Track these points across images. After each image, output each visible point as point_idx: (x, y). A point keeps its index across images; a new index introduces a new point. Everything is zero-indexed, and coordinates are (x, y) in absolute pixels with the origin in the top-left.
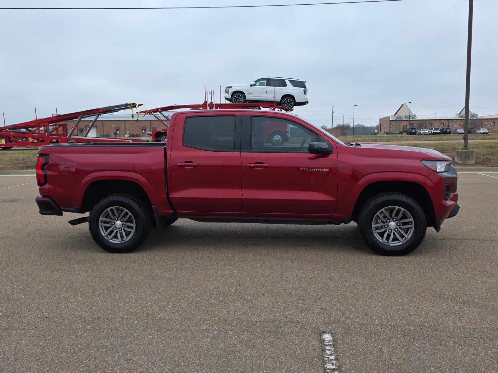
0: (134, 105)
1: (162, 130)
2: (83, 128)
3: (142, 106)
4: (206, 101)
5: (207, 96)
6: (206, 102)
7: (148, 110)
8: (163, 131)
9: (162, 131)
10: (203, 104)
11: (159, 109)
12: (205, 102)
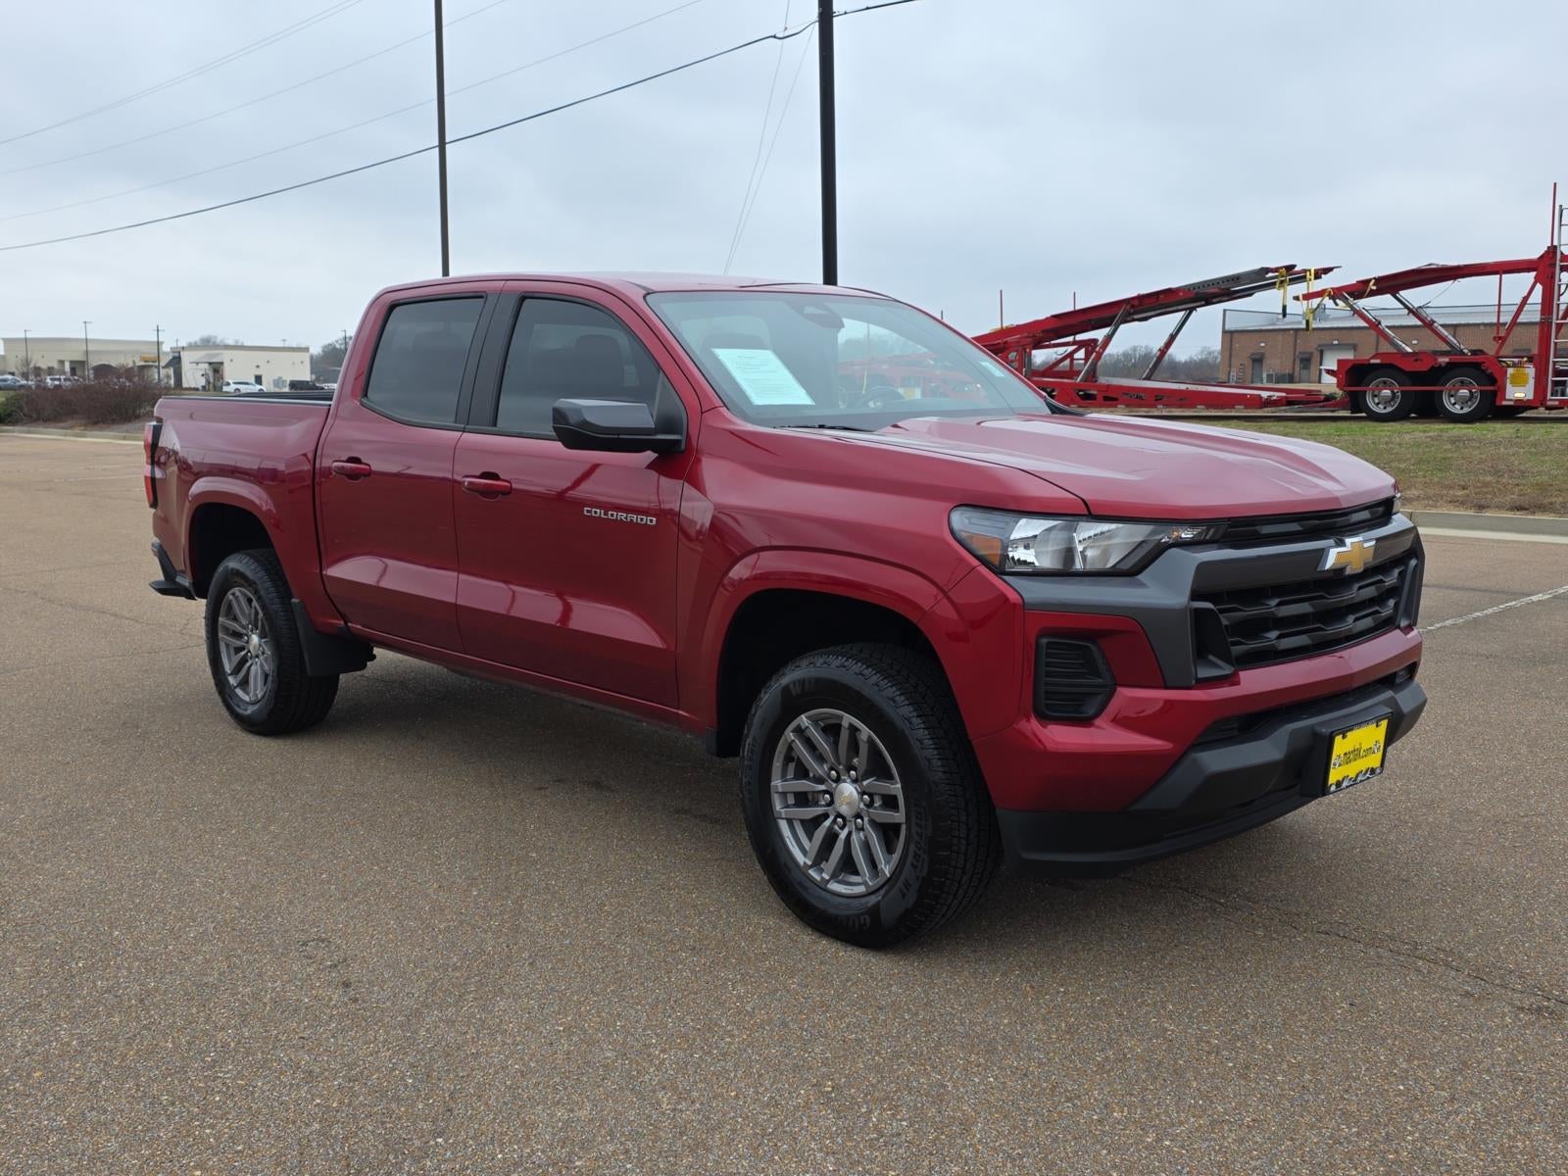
0: (1291, 274)
1: (1372, 358)
2: (1312, 354)
3: (1331, 273)
4: (1555, 243)
5: (1561, 225)
6: (1555, 247)
7: (1332, 289)
8: (1378, 361)
9: (1373, 361)
10: (1542, 257)
11: (1369, 281)
12: (1549, 247)
